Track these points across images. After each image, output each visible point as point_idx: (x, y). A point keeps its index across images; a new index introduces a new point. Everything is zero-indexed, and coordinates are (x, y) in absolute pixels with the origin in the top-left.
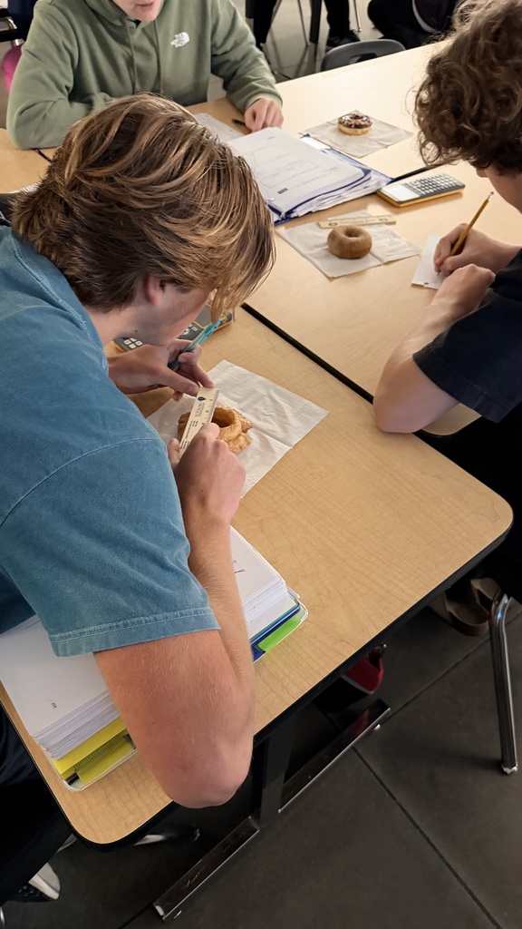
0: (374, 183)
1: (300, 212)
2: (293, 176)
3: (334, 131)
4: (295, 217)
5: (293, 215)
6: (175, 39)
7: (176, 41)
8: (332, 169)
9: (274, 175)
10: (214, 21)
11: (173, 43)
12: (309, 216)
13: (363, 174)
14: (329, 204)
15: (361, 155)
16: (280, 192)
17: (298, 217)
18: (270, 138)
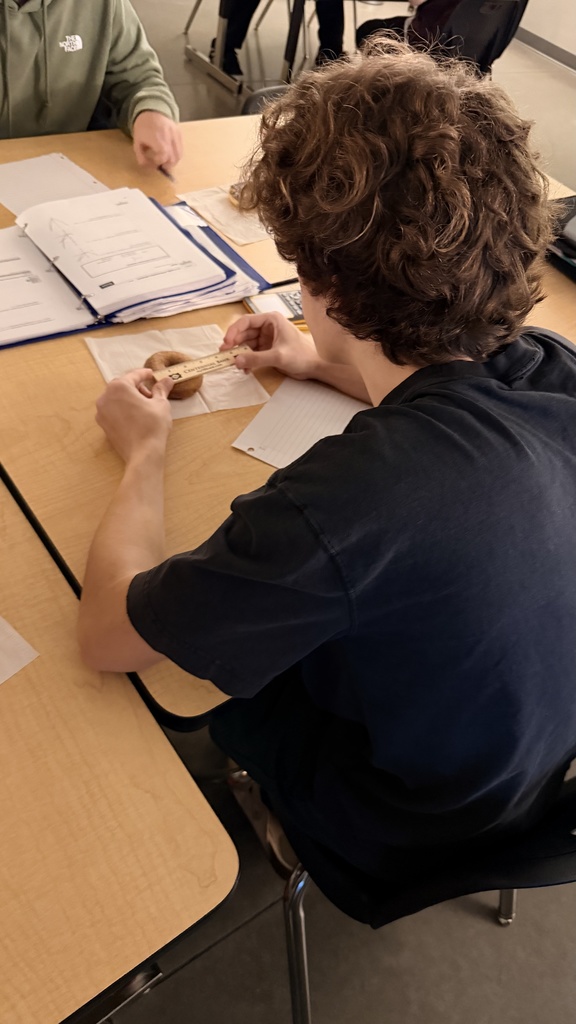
0: (243, 288)
1: (125, 317)
2: (129, 265)
3: (222, 201)
4: (118, 323)
5: (115, 320)
6: (66, 40)
7: (67, 43)
8: (184, 263)
9: (104, 260)
10: (116, 34)
11: (61, 45)
12: (140, 323)
13: (224, 276)
14: (170, 309)
15: (245, 242)
16: (102, 287)
17: (122, 323)
18: (120, 204)
